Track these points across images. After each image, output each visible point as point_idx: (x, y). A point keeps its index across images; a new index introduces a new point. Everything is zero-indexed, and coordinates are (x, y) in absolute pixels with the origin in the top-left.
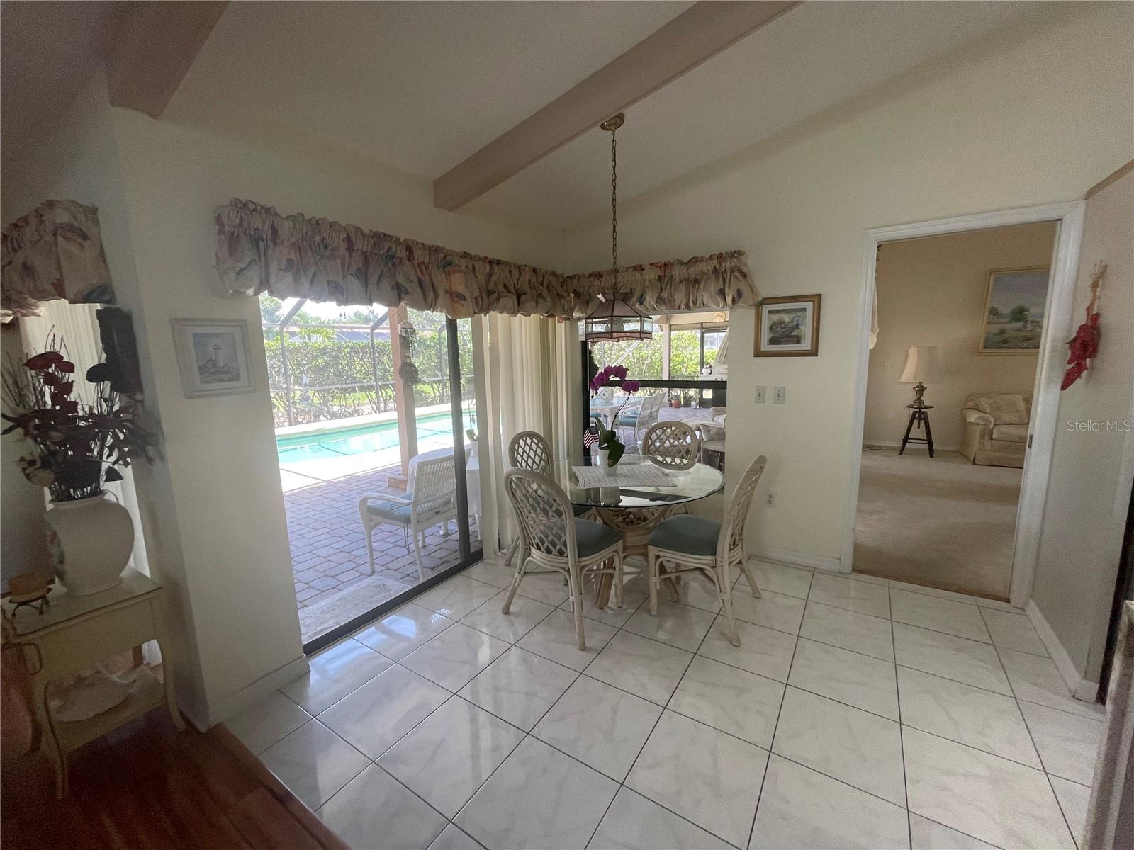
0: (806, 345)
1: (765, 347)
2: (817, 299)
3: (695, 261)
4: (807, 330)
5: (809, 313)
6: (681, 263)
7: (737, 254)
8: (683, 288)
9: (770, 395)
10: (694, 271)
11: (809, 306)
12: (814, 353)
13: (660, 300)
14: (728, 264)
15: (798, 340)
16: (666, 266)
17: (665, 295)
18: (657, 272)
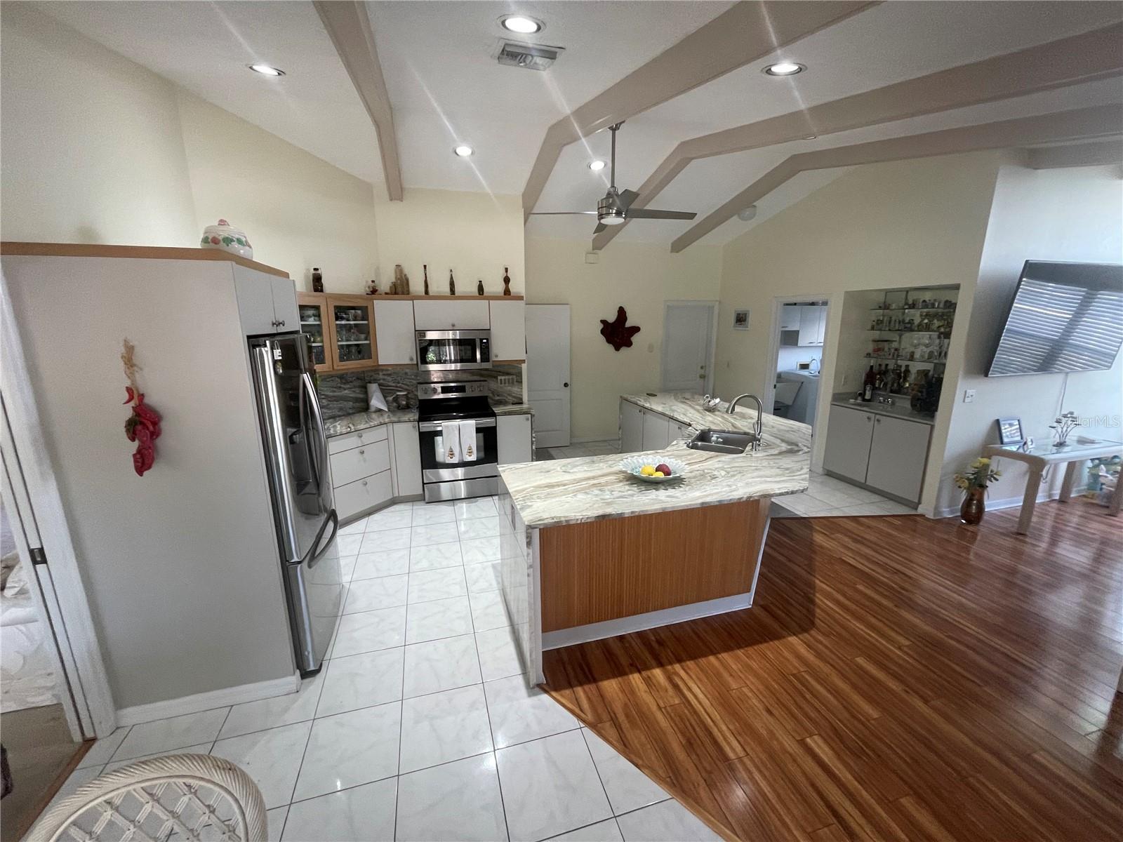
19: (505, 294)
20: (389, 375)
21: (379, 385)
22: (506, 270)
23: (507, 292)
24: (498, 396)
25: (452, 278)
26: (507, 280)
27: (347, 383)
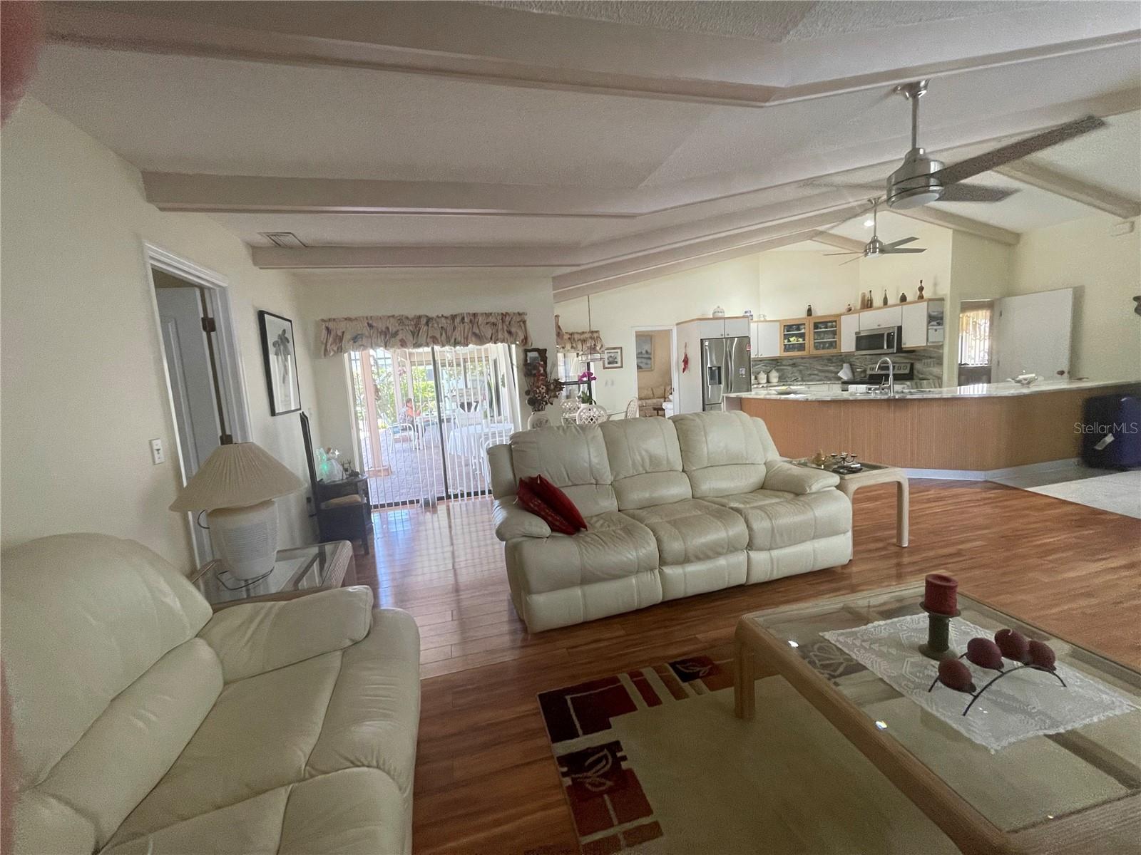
0: (619, 365)
1: (607, 365)
2: (621, 348)
3: (583, 333)
4: (619, 359)
5: (619, 353)
6: (577, 333)
7: (597, 332)
8: (580, 342)
9: (610, 383)
10: (583, 337)
11: (619, 351)
12: (622, 367)
13: (572, 347)
14: (595, 335)
15: (617, 363)
16: (571, 334)
17: (574, 345)
18: (569, 336)
19: (918, 299)
20: (857, 359)
21: (851, 365)
22: (921, 282)
23: (921, 297)
24: (922, 374)
25: (886, 295)
26: (921, 289)
27: (831, 363)
